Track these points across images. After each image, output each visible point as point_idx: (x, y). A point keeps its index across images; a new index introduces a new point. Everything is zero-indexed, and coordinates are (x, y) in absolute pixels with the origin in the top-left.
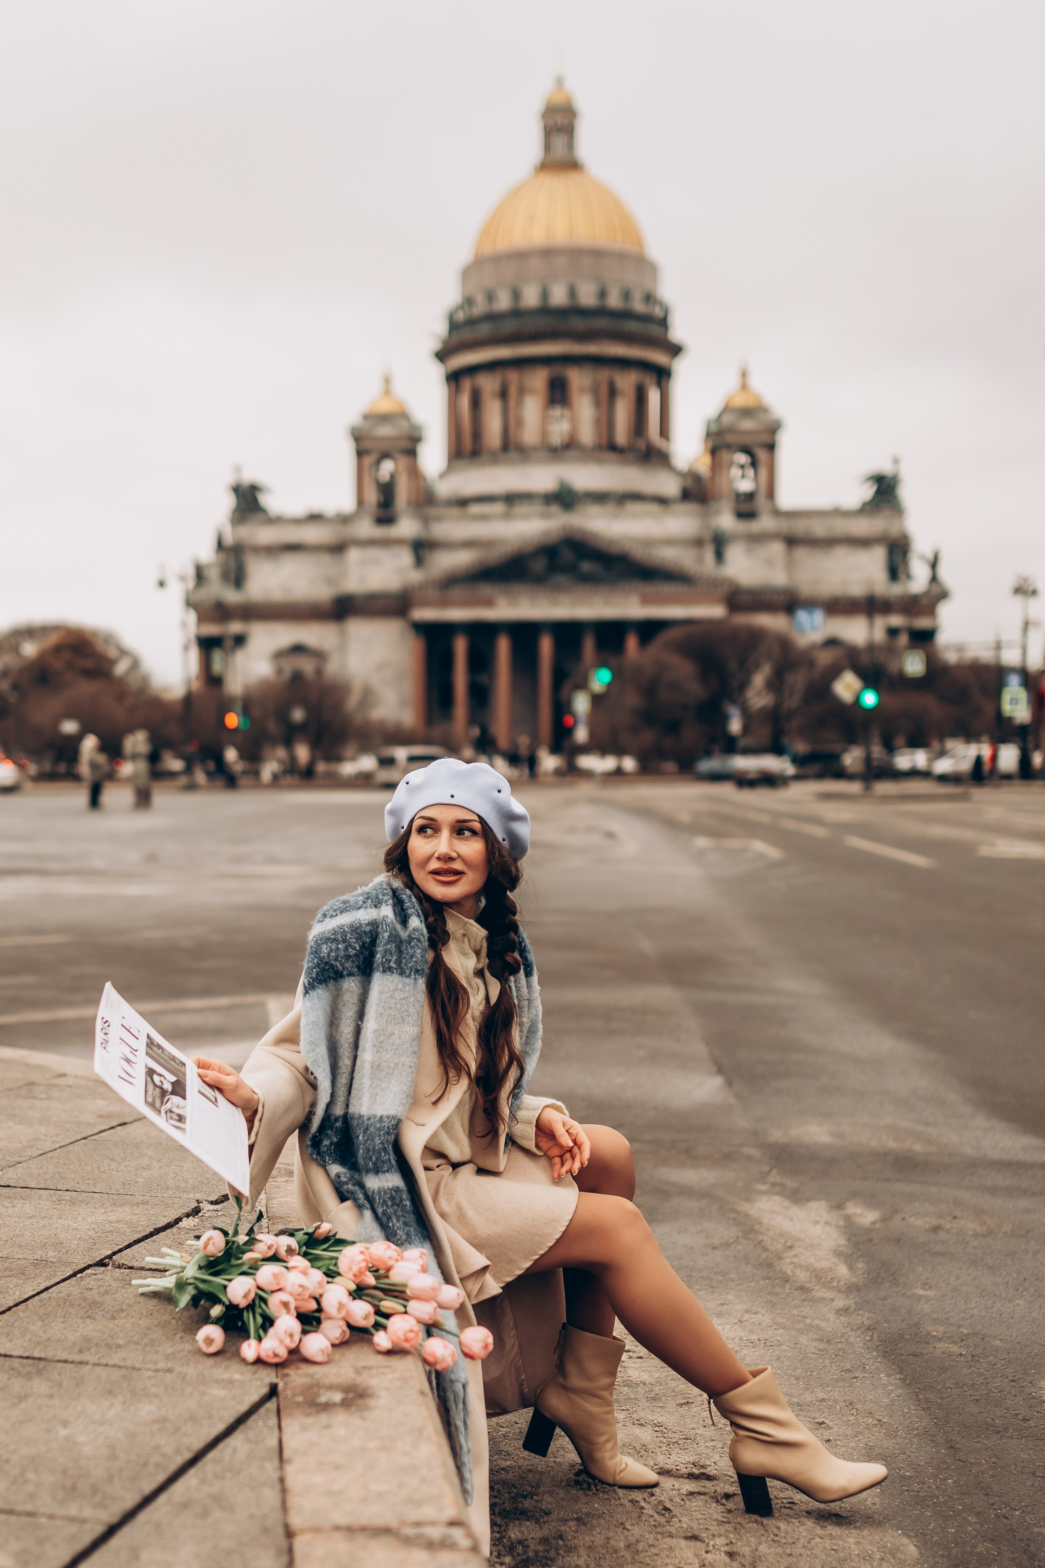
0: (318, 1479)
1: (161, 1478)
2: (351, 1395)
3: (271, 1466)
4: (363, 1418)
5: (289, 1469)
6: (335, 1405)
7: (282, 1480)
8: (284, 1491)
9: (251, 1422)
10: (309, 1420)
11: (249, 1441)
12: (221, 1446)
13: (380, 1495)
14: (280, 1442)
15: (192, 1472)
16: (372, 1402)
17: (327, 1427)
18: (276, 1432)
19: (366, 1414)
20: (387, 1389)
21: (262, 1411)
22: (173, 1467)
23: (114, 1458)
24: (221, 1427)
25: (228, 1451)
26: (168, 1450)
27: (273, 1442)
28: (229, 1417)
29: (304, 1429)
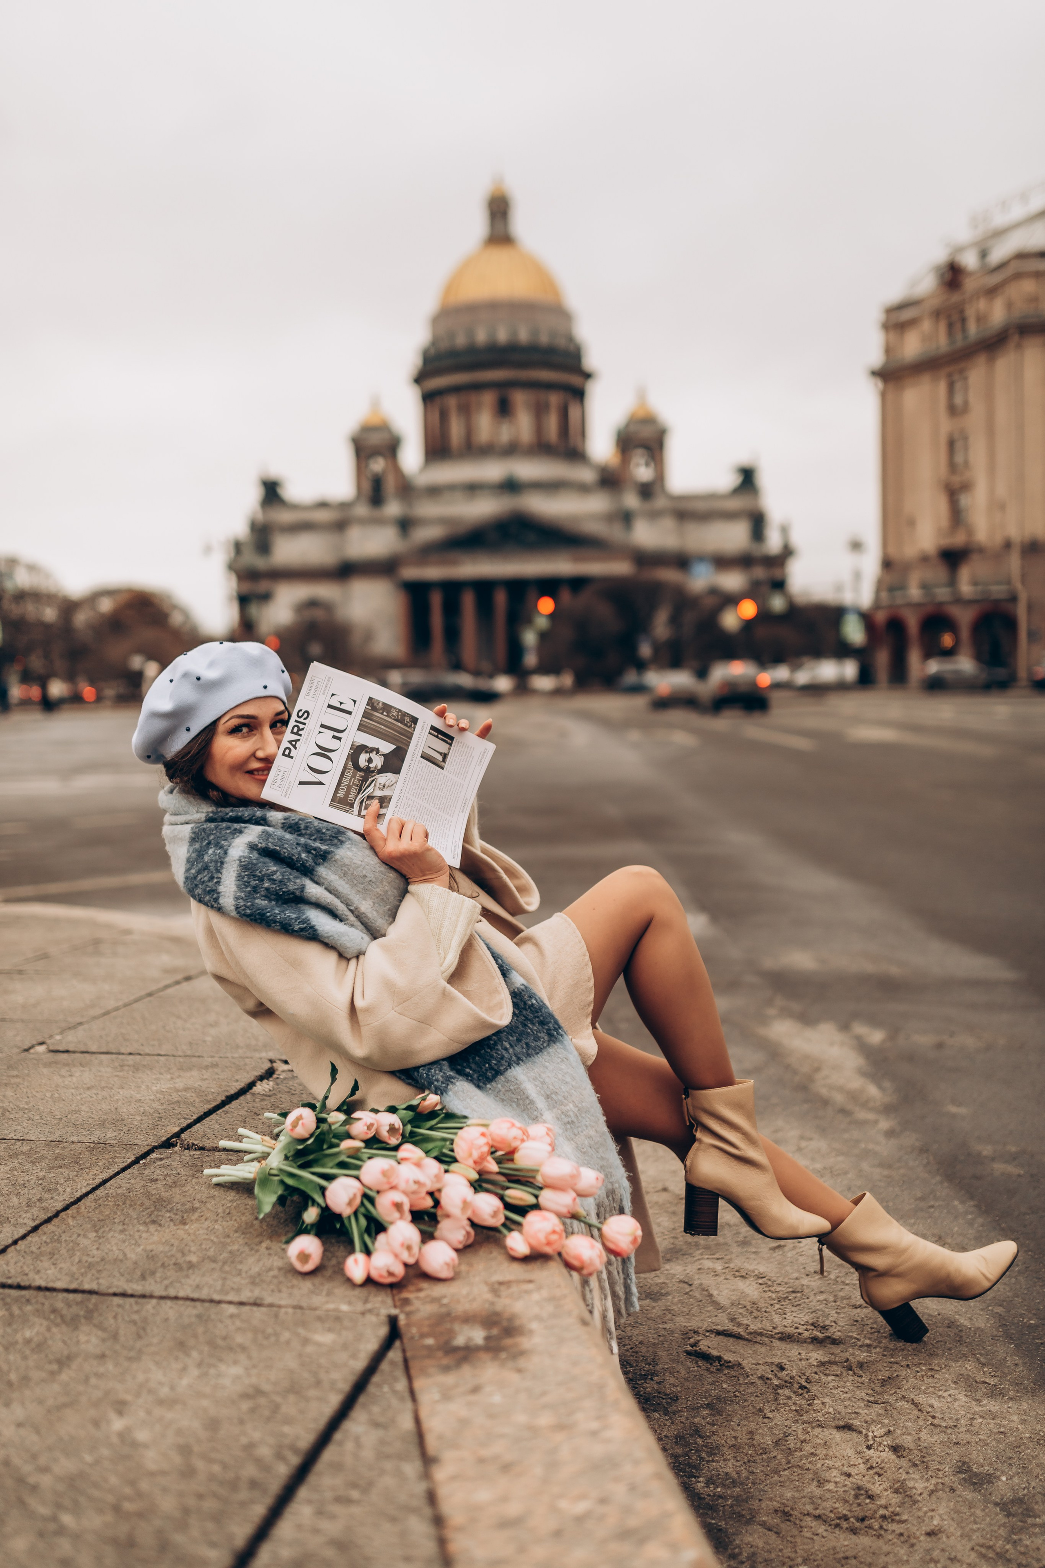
0: (483, 1495)
1: (259, 1510)
2: (495, 1331)
3: (412, 1468)
4: (519, 1371)
5: (440, 1474)
6: (478, 1349)
7: (432, 1498)
8: (438, 1521)
9: (371, 1388)
10: (449, 1379)
11: (376, 1425)
12: (338, 1436)
13: (580, 1519)
14: (417, 1421)
15: (303, 1493)
16: (525, 1343)
17: (476, 1390)
18: (409, 1405)
19: (522, 1362)
20: (538, 1318)
21: (384, 1366)
22: (275, 1486)
23: (188, 1472)
24: (335, 1400)
25: (349, 1446)
26: (265, 1452)
27: (406, 1423)
28: (343, 1381)
29: (446, 1396)
